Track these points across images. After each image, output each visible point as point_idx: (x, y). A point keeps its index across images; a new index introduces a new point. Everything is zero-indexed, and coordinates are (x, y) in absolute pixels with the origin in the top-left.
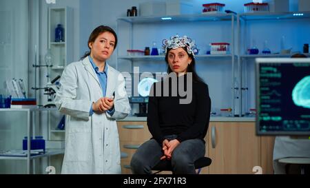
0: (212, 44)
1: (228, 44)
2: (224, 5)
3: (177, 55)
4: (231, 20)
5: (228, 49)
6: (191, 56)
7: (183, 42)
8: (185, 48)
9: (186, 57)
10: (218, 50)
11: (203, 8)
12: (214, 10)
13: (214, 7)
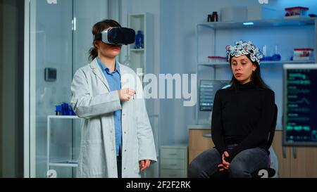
0: (295, 50)
1: (312, 50)
2: (307, 9)
3: (239, 63)
4: (314, 24)
5: (312, 55)
6: (255, 63)
7: (246, 50)
8: (248, 56)
9: (249, 65)
10: (301, 56)
11: (286, 12)
12: (296, 14)
13: (296, 11)
